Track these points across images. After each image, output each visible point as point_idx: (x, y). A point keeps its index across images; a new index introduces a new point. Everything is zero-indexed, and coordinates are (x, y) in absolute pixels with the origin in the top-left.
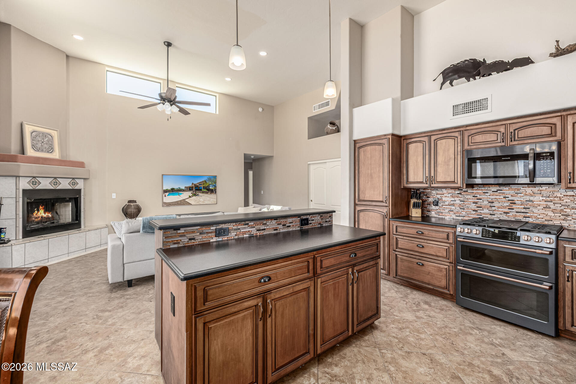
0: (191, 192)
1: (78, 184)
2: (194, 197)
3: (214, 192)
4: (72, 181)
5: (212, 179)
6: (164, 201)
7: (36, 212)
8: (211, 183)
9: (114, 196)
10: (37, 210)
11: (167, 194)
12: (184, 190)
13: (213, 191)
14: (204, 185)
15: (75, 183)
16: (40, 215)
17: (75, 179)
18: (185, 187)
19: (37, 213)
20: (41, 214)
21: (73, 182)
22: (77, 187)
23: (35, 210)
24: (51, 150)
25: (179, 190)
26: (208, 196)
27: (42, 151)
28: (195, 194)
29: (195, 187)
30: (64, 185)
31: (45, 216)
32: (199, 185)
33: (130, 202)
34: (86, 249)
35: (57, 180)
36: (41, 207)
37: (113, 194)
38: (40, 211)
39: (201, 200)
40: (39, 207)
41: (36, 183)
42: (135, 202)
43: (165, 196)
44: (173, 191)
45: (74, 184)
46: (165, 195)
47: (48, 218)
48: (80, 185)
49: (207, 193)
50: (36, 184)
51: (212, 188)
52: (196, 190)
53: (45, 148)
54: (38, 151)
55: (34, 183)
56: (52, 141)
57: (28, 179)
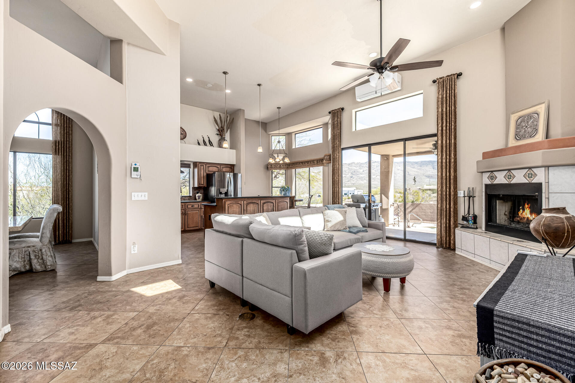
1: (536, 175)
4: (528, 172)
7: (521, 210)
10: (522, 209)
15: (532, 174)
16: (526, 216)
17: (532, 169)
19: (523, 212)
20: (526, 214)
21: (529, 174)
22: (535, 180)
23: (521, 209)
24: (533, 134)
27: (525, 137)
30: (519, 178)
35: (511, 172)
36: (527, 206)
38: (526, 211)
40: (524, 205)
45: (530, 176)
48: (540, 177)
53: (528, 133)
54: (520, 139)
55: (492, 178)
56: (537, 120)
57: (488, 174)
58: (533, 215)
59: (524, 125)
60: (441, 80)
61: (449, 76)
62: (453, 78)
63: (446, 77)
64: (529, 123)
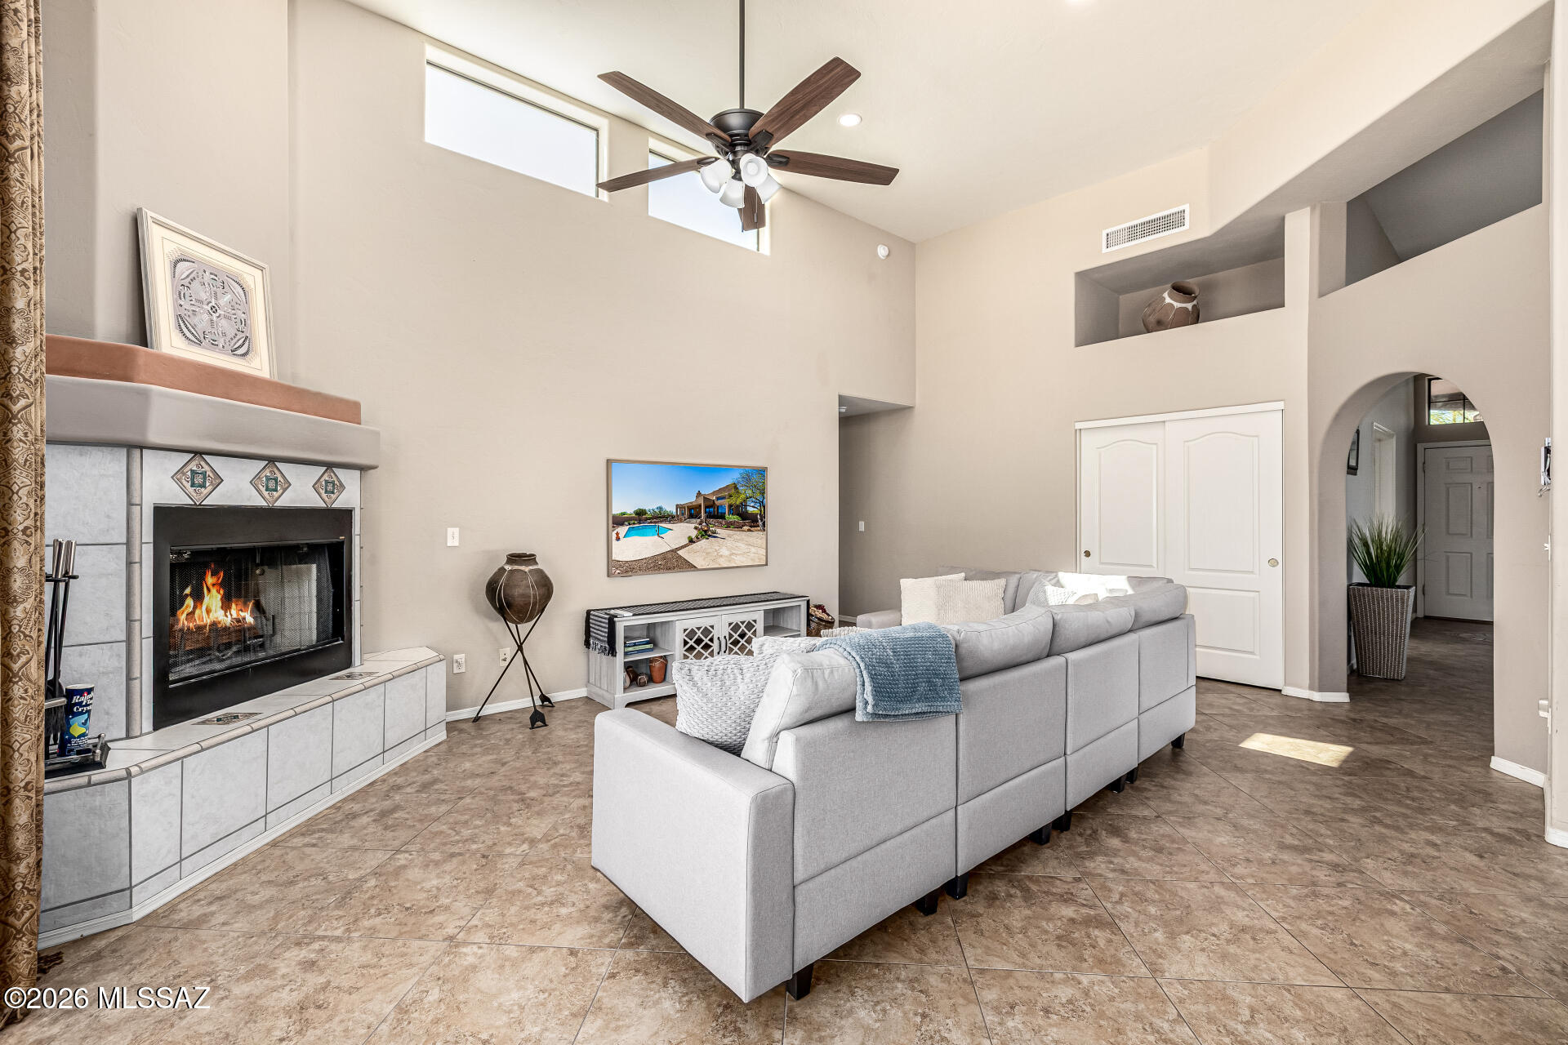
0: (694, 523)
1: (342, 487)
2: (703, 542)
3: (760, 523)
4: (326, 477)
5: (755, 478)
6: (616, 556)
8: (750, 492)
9: (453, 538)
11: (623, 530)
12: (673, 517)
13: (753, 521)
14: (733, 501)
15: (333, 483)
17: (334, 469)
18: (677, 506)
20: (208, 611)
21: (327, 482)
22: (340, 503)
23: (189, 594)
24: (242, 346)
25: (661, 517)
26: (743, 540)
27: (214, 344)
28: (705, 531)
29: (706, 507)
30: (303, 490)
31: (227, 620)
32: (718, 499)
33: (514, 558)
34: (384, 752)
35: (278, 469)
36: (209, 581)
37: (450, 530)
38: (207, 598)
39: (725, 552)
41: (205, 478)
42: (529, 559)
43: (618, 539)
44: (641, 520)
45: (330, 487)
46: (617, 534)
48: (350, 492)
49: (739, 527)
50: (203, 486)
51: (755, 511)
52: (710, 516)
54: (199, 343)
55: (199, 480)
56: (244, 307)
57: (177, 460)
59: (204, 296)
64: (222, 303)
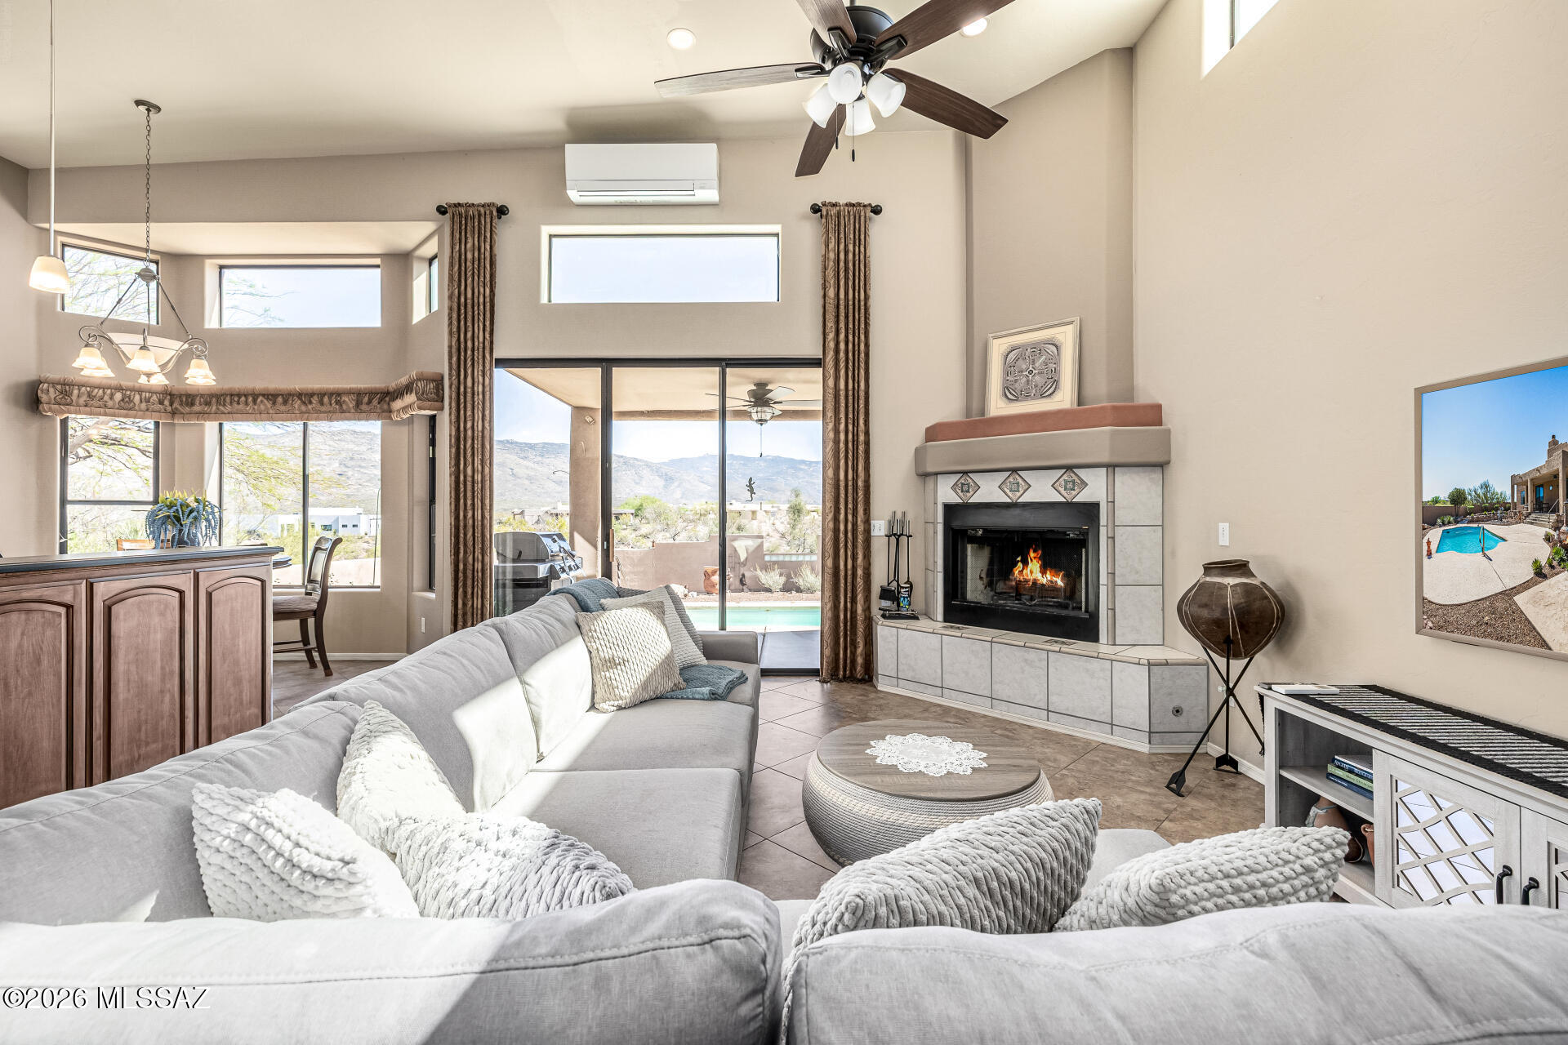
1: (1084, 484)
4: (1065, 477)
7: (1020, 565)
9: (1224, 533)
10: (1021, 561)
11: (1435, 534)
15: (1073, 482)
16: (1031, 578)
17: (1074, 470)
19: (1023, 569)
20: (1031, 572)
21: (1066, 481)
22: (1083, 497)
23: (1018, 561)
27: (1028, 397)
30: (1042, 489)
31: (1044, 581)
33: (1215, 568)
35: (1020, 476)
36: (1032, 554)
37: (1221, 525)
38: (1030, 565)
40: (1027, 553)
41: (969, 487)
42: (1240, 565)
43: (1429, 555)
45: (1070, 485)
46: (1429, 543)
47: (1052, 589)
48: (1094, 488)
50: (968, 491)
53: (1036, 386)
54: (1017, 399)
55: (965, 488)
56: (1056, 359)
57: (954, 479)
58: (1048, 572)
59: (1024, 367)
60: (834, 211)
61: (853, 205)
62: (862, 213)
63: (846, 205)
64: (1037, 365)
